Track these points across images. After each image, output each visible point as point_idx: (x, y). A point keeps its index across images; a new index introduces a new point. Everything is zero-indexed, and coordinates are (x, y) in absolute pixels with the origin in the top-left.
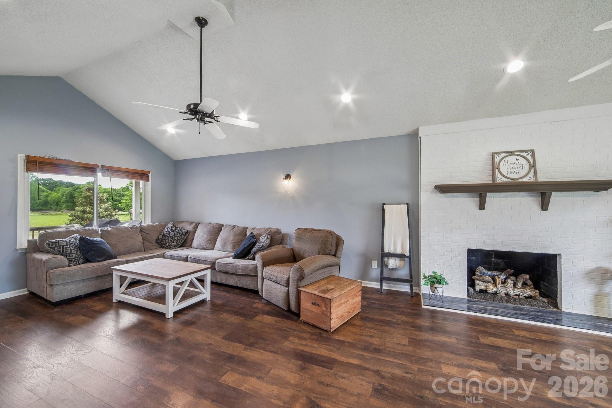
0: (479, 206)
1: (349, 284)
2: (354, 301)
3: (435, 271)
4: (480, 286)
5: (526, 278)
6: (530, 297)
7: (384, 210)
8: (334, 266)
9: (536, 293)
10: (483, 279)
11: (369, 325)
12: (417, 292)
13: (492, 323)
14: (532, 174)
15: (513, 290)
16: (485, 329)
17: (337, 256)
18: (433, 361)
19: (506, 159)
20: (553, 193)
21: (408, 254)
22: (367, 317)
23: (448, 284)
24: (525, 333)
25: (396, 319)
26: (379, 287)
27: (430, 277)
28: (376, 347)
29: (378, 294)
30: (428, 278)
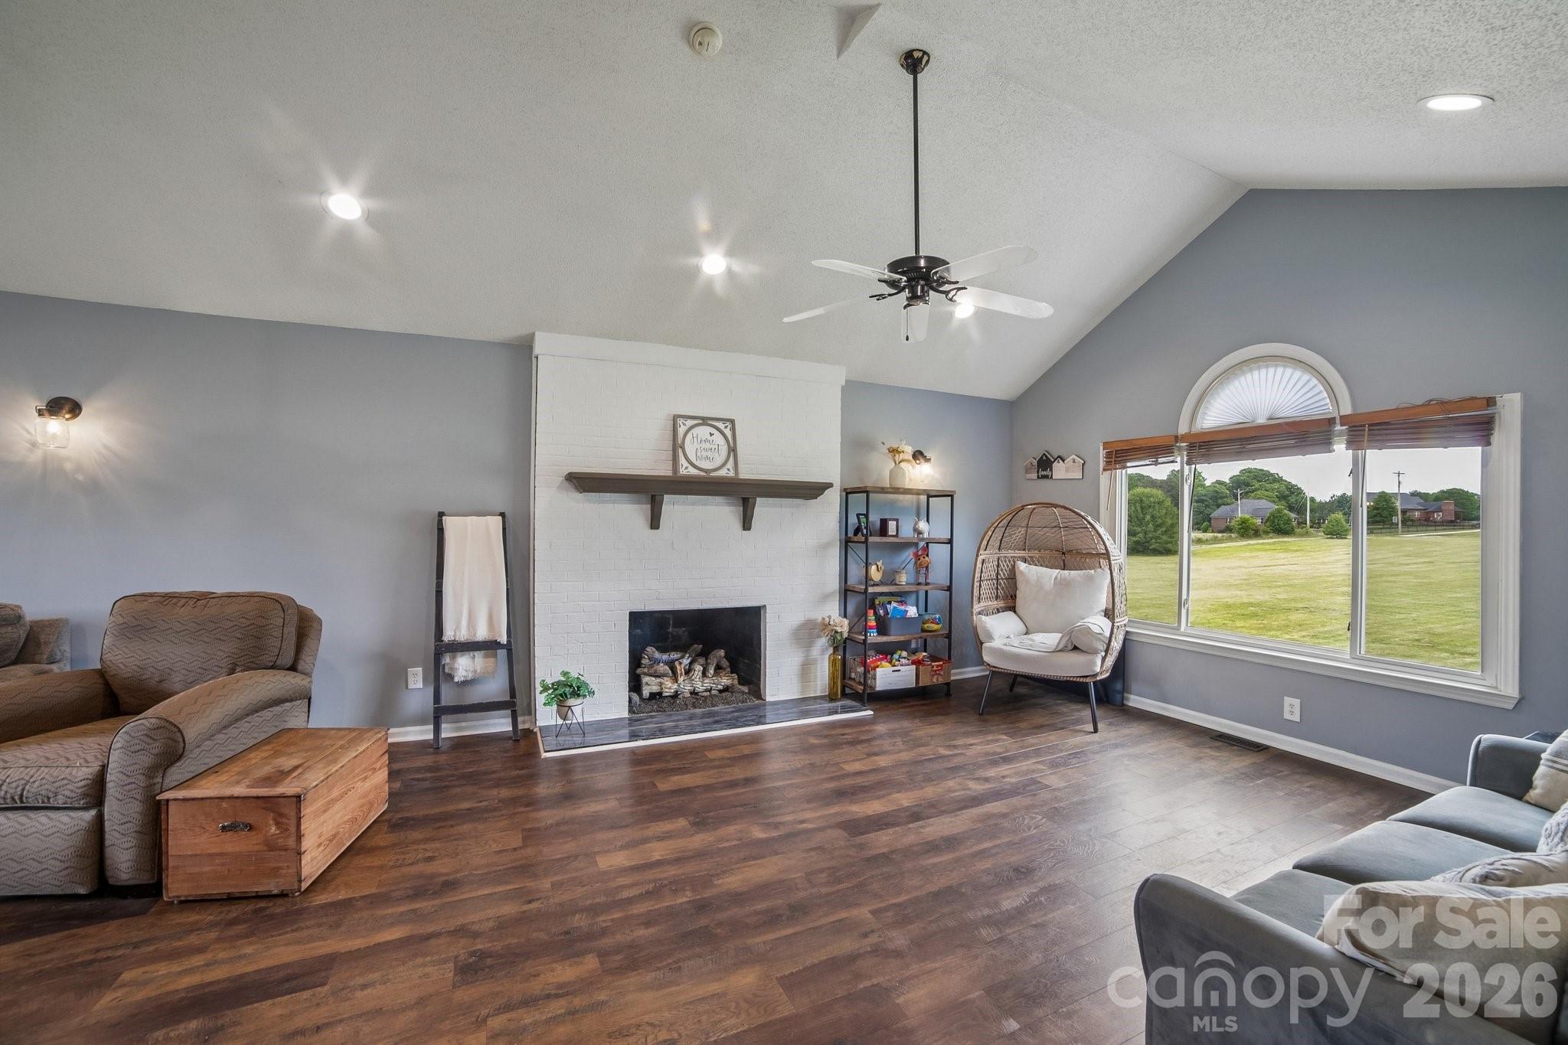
0: (650, 521)
1: (350, 742)
2: (368, 784)
3: (566, 670)
4: (650, 686)
5: (720, 656)
6: (726, 689)
7: (442, 529)
8: (291, 700)
9: (733, 679)
10: (656, 672)
11: (416, 835)
12: (526, 726)
13: (673, 751)
14: (730, 464)
15: (703, 682)
16: (663, 765)
17: (300, 667)
18: (580, 857)
19: (695, 431)
20: (758, 500)
21: (504, 640)
22: (407, 819)
23: (594, 693)
24: (721, 753)
25: (486, 801)
26: (430, 736)
27: (557, 685)
28: (446, 878)
29: (428, 754)
30: (553, 688)
